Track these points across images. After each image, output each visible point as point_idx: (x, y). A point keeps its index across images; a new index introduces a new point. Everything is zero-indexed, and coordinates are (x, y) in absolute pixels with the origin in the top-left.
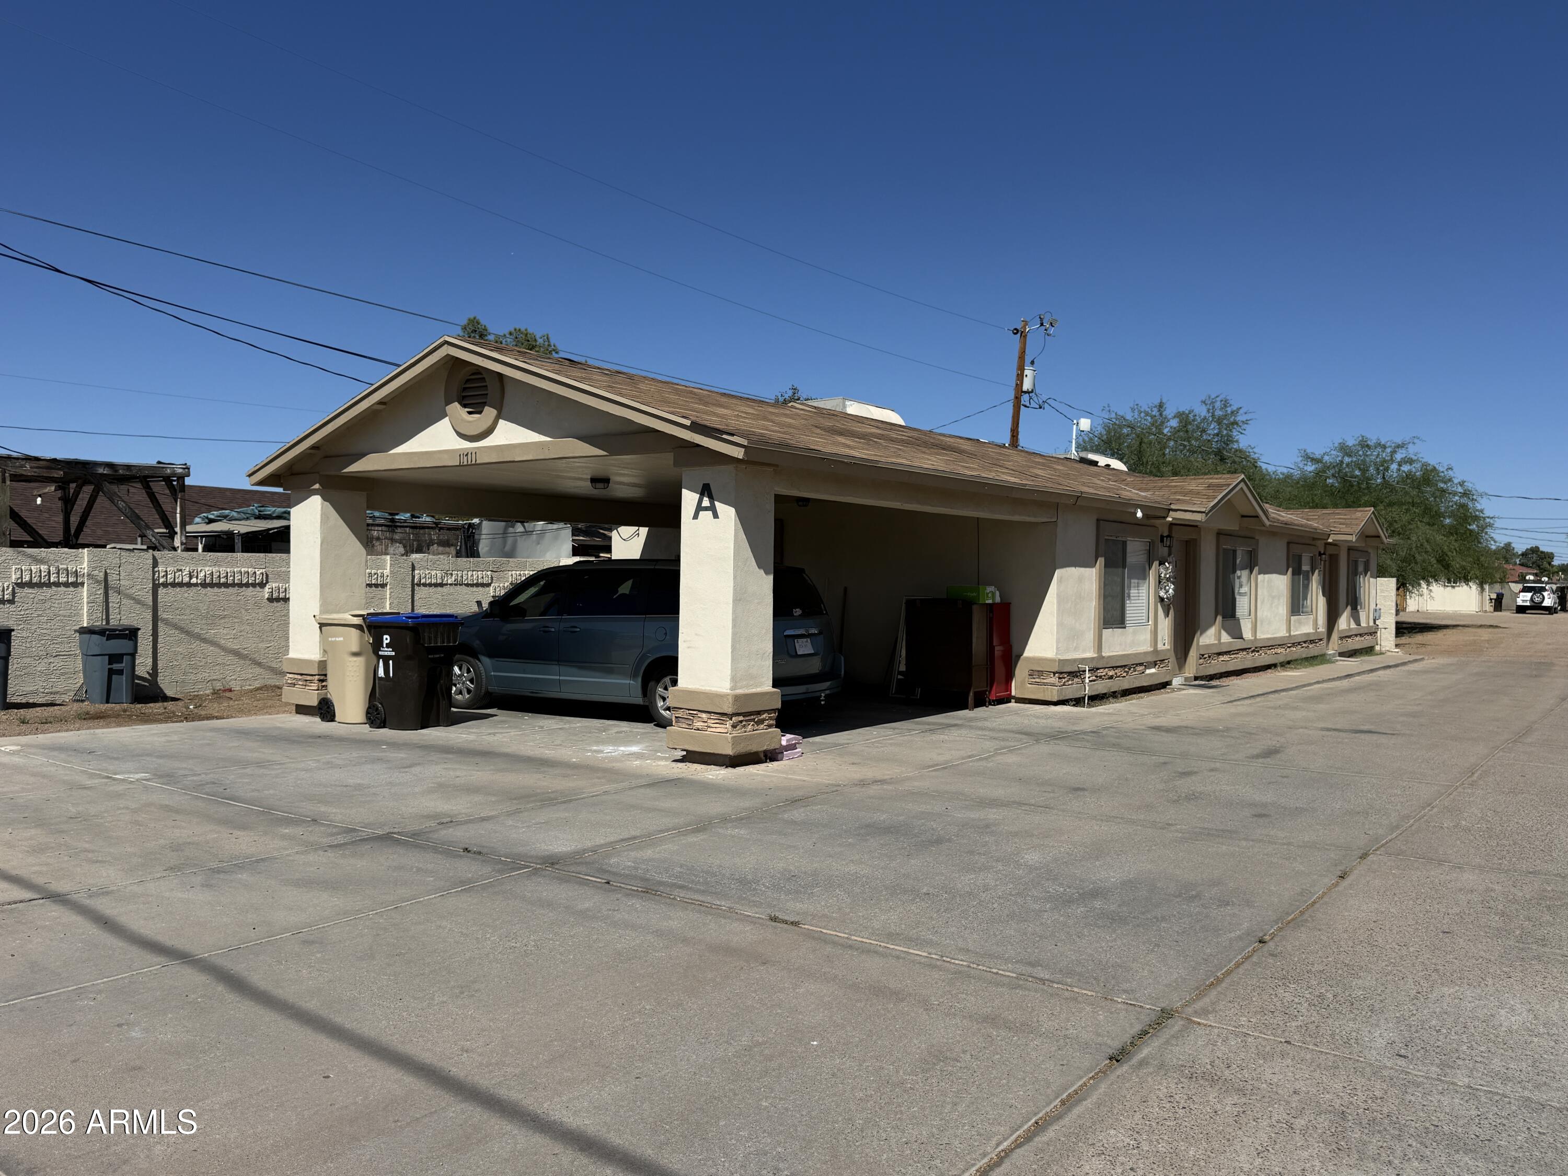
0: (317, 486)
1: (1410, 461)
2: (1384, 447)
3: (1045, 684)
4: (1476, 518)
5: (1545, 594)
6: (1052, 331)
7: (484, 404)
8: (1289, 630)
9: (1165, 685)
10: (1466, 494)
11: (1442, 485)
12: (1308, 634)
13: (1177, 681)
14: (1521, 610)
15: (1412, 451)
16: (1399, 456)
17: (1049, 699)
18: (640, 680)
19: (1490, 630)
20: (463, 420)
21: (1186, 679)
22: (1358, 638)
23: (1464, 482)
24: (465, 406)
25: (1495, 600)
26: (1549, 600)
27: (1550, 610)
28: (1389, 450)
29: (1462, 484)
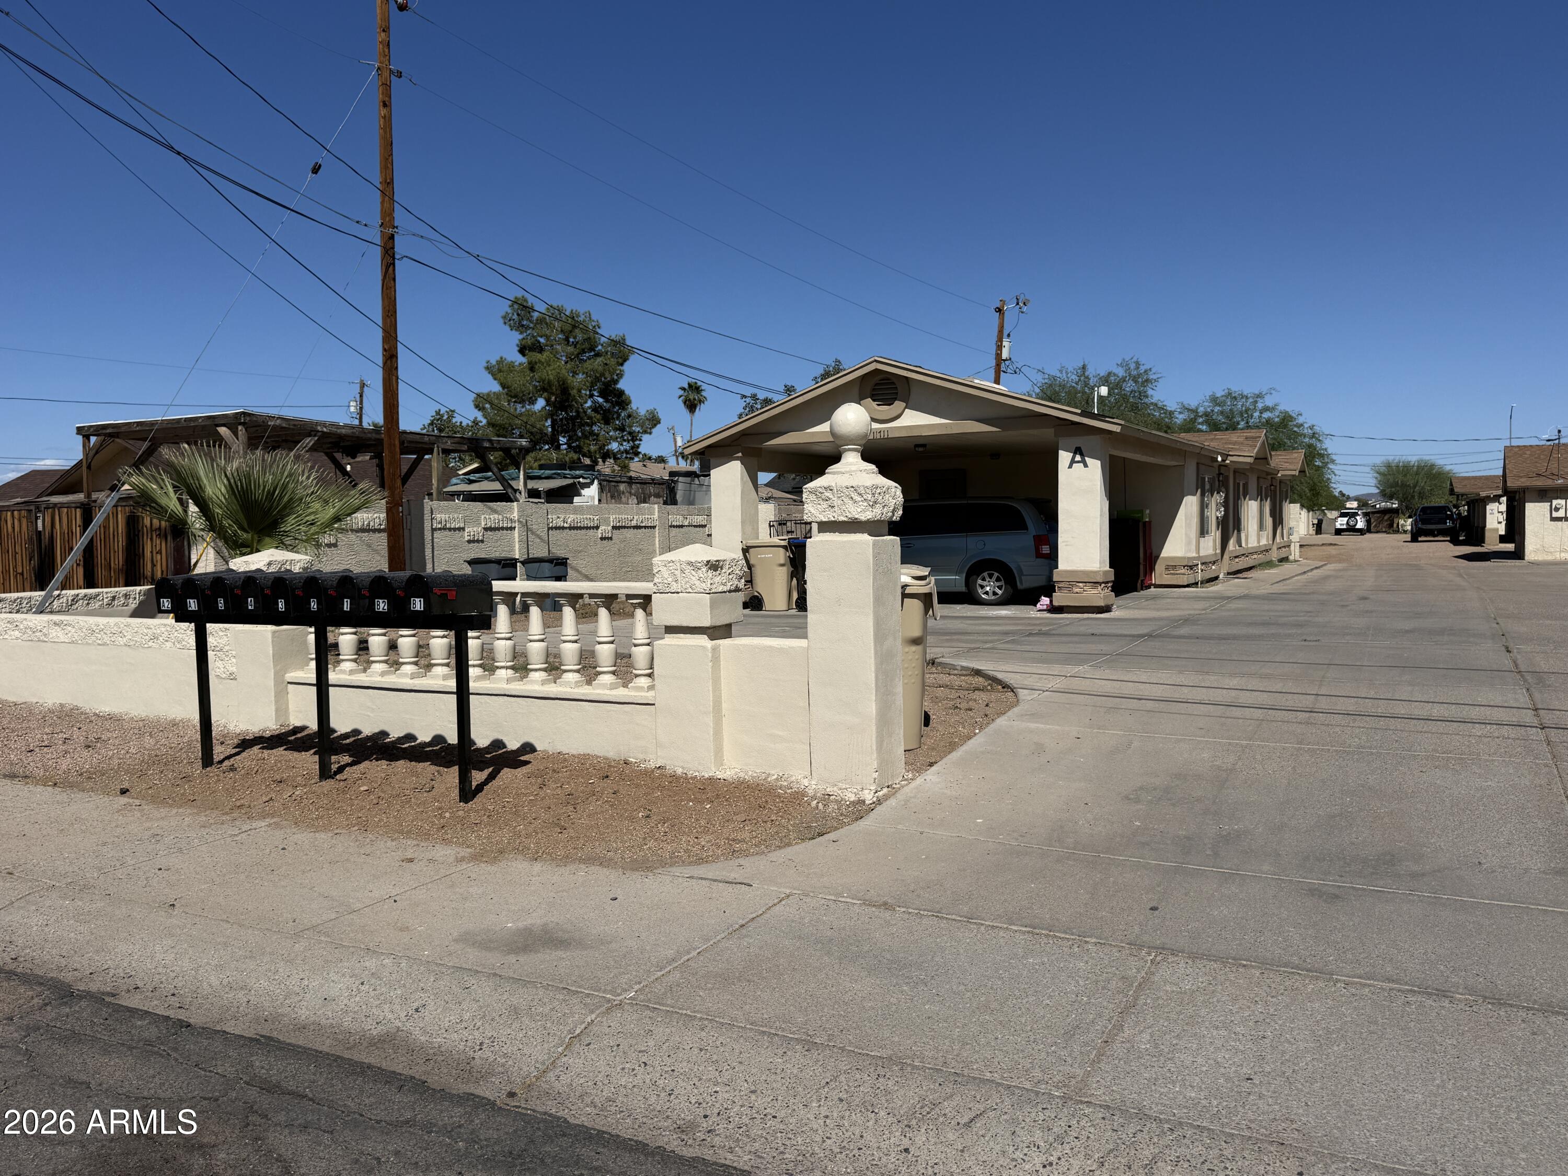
0: (740, 454)
1: (1266, 409)
2: (1247, 398)
3: (1177, 574)
4: (1322, 456)
5: (1358, 518)
6: (1025, 309)
7: (895, 399)
8: (1259, 542)
9: (1217, 578)
10: (1313, 436)
11: (1295, 429)
12: (1265, 545)
13: (1221, 576)
14: (1338, 532)
15: (1269, 401)
16: (1260, 405)
17: (1181, 584)
18: (964, 575)
19: (1331, 547)
20: (875, 410)
21: (1224, 574)
22: (1283, 549)
23: (1313, 426)
24: (874, 400)
25: (1317, 524)
26: (1361, 525)
27: (1361, 532)
28: (1251, 400)
29: (1311, 428)
